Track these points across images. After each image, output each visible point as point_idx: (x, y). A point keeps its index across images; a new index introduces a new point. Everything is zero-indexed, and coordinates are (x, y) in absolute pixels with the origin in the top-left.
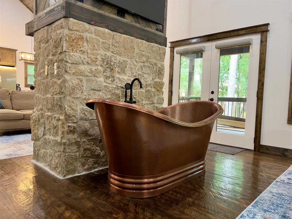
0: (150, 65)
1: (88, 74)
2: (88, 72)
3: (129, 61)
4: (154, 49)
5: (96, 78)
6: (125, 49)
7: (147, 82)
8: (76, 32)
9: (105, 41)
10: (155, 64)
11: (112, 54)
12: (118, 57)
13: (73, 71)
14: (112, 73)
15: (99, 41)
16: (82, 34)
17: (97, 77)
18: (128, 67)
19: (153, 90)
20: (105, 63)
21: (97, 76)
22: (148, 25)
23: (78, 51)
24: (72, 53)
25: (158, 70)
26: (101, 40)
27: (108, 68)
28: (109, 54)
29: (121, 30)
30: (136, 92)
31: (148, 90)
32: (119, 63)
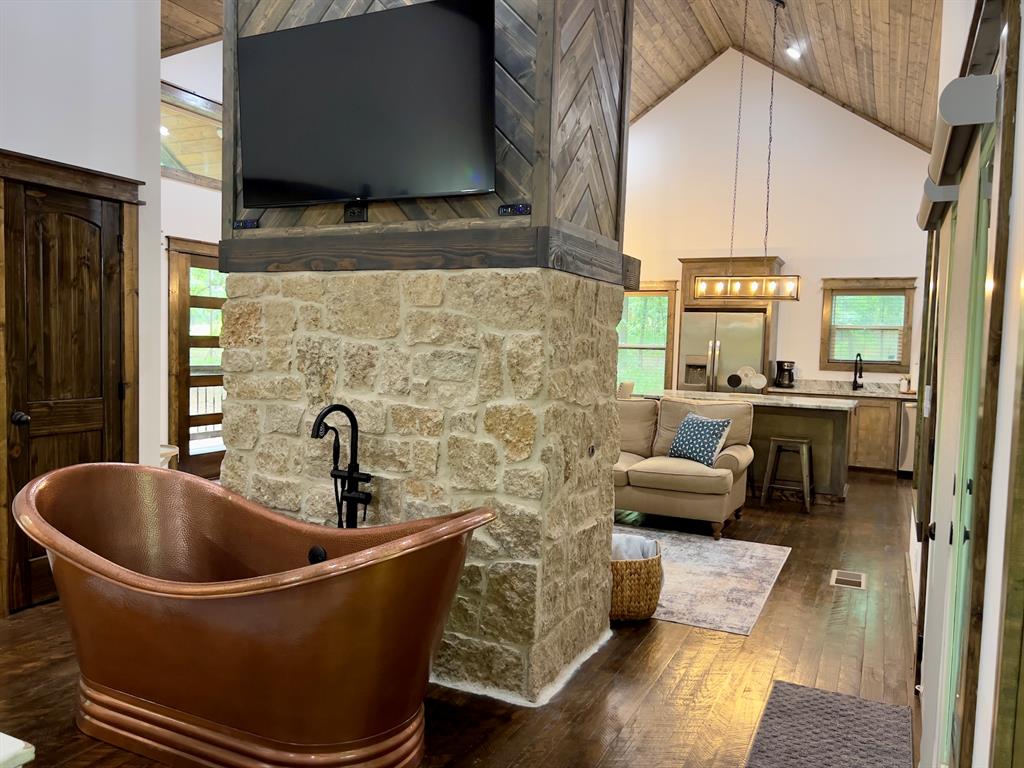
0: (463, 351)
1: (266, 394)
2: (268, 390)
3: (382, 348)
4: (478, 289)
5: (286, 403)
6: (366, 313)
7: (453, 409)
8: (244, 299)
9: (309, 303)
10: (491, 343)
11: (326, 334)
12: (344, 341)
13: (237, 390)
14: (325, 386)
15: (293, 309)
16: (255, 300)
17: (290, 400)
18: (378, 364)
19: (483, 438)
20: (308, 363)
21: (287, 397)
22: (459, 211)
23: (246, 342)
24: (234, 349)
25: (504, 363)
26: (299, 303)
27: (314, 374)
28: (316, 335)
29: (346, 262)
30: (406, 444)
31: (456, 440)
32: (345, 357)
